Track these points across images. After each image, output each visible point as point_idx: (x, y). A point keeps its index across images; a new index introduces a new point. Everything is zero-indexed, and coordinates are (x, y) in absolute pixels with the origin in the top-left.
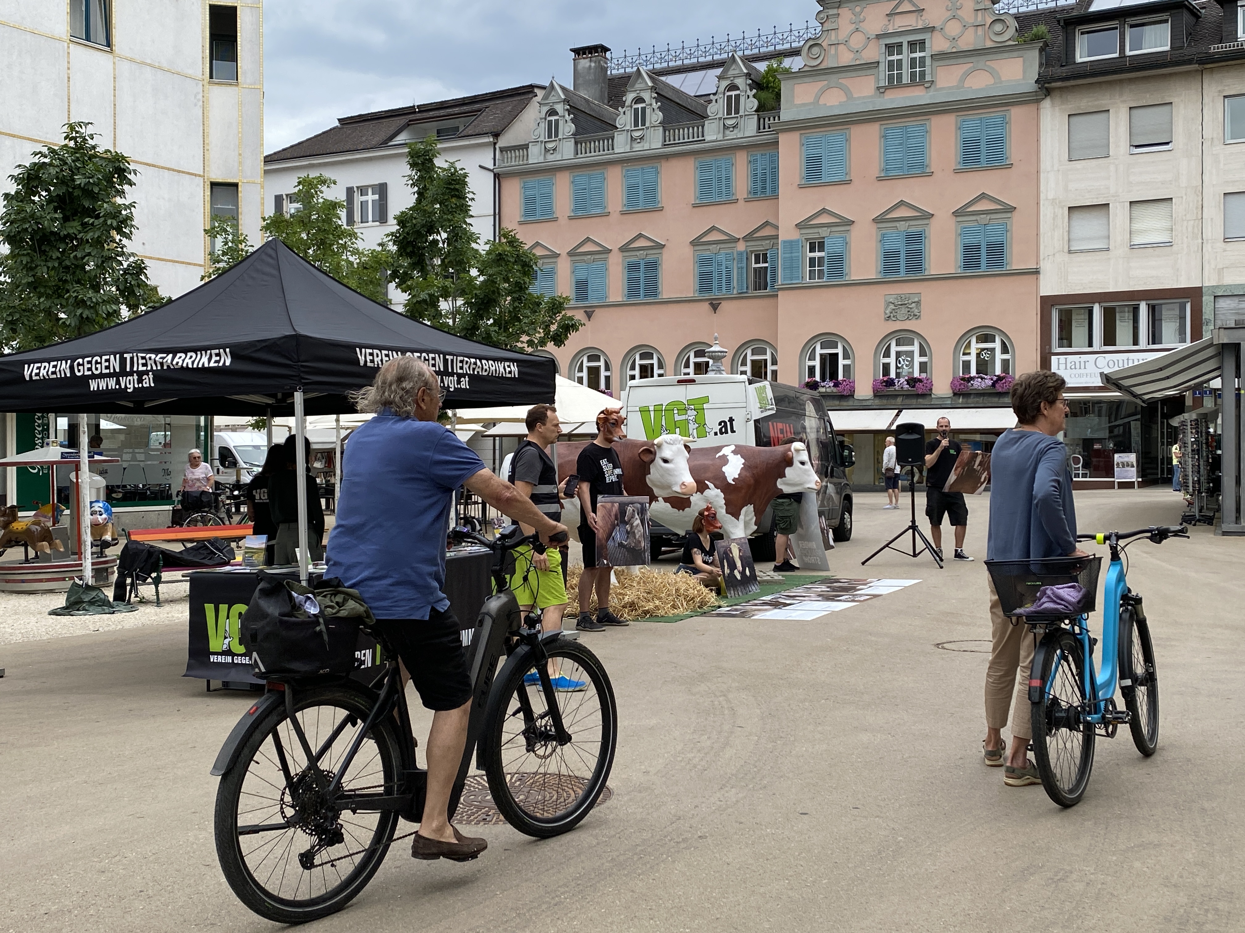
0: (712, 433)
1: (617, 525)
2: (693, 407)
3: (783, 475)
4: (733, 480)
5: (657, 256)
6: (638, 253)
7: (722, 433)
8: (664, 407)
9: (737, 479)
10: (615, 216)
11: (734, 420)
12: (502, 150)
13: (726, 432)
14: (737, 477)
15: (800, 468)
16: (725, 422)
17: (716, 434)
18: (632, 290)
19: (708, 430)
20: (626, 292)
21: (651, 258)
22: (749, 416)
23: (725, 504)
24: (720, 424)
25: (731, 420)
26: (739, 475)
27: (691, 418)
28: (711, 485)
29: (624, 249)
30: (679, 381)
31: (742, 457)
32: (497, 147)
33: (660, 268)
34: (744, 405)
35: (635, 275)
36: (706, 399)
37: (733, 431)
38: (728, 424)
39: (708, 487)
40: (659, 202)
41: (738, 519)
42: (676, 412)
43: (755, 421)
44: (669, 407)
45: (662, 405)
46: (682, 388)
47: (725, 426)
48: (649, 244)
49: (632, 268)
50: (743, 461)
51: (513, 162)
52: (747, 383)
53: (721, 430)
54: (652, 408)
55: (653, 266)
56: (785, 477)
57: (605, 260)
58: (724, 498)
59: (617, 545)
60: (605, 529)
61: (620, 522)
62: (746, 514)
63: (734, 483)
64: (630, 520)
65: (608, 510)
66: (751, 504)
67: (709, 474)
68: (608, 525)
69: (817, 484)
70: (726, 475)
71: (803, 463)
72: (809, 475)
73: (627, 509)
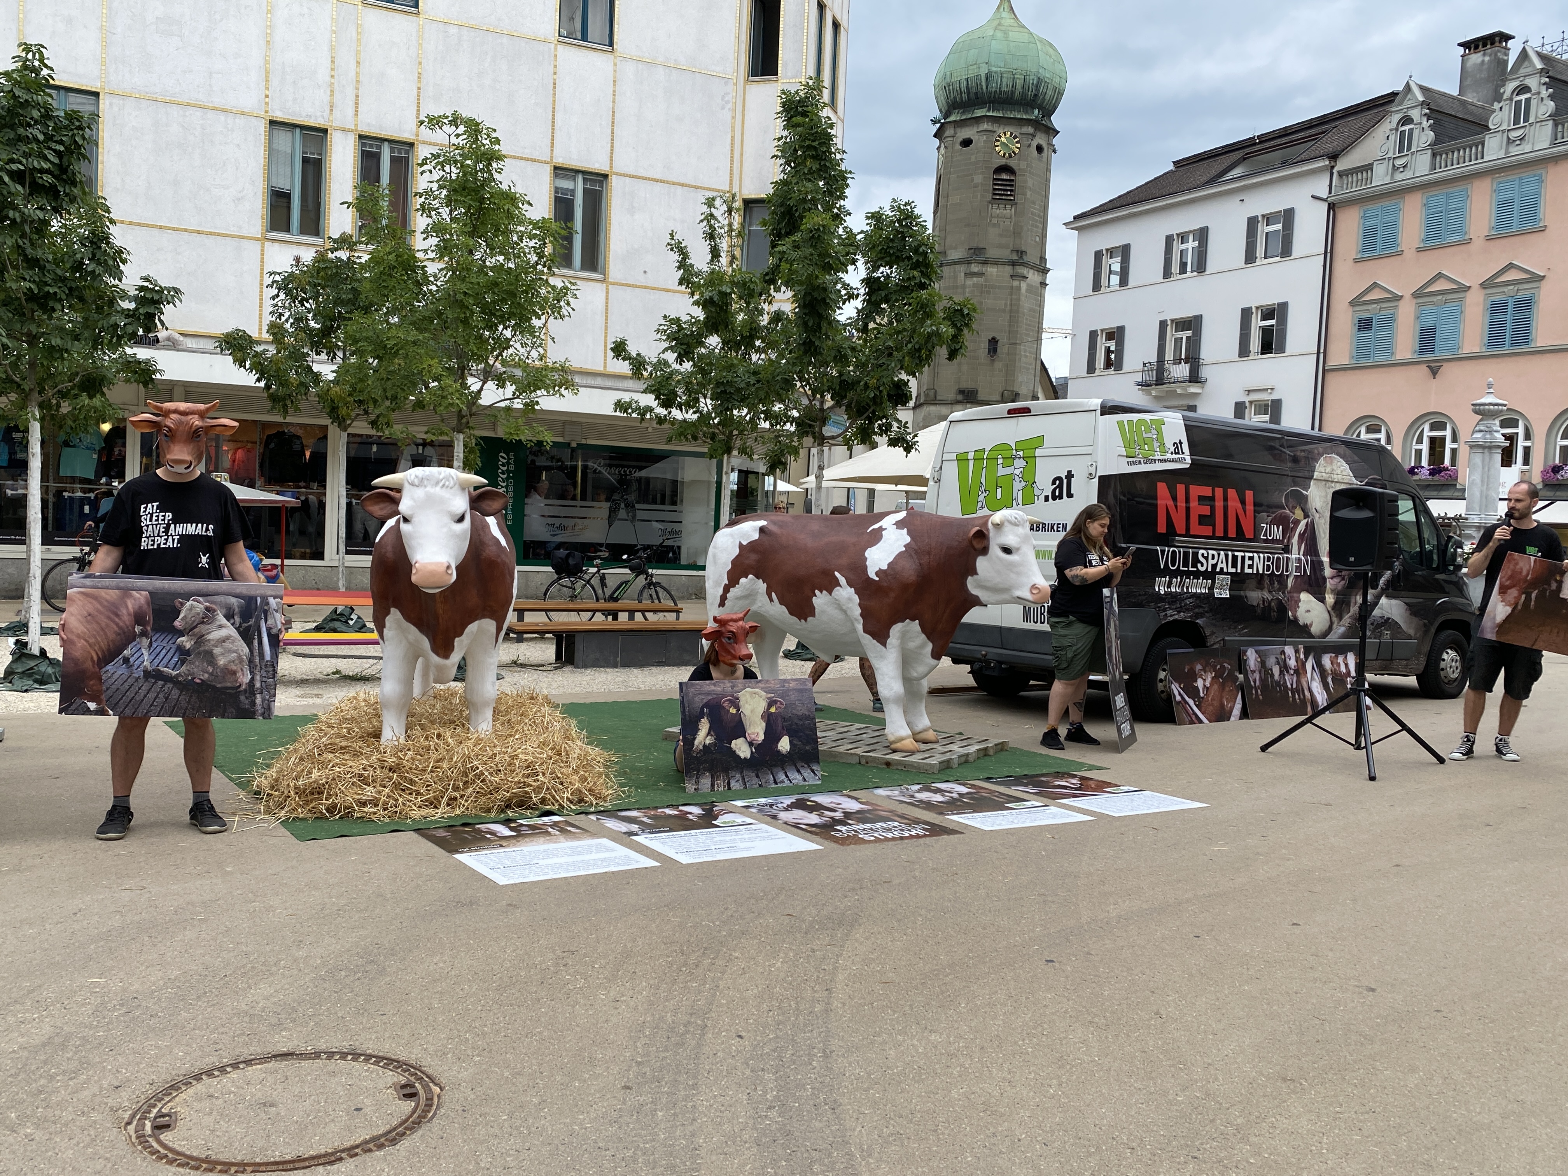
0: (1042, 498)
1: (143, 634)
2: (1021, 453)
3: (974, 572)
4: (877, 574)
5: (1533, 291)
6: (1506, 289)
7: (1054, 498)
8: (986, 453)
9: (885, 571)
10: (1478, 243)
11: (1073, 476)
12: (1341, 174)
13: (1061, 497)
14: (885, 567)
15: (1000, 559)
16: (1060, 479)
17: (1046, 499)
18: (1495, 337)
19: (1037, 492)
20: (1486, 341)
21: (1522, 295)
22: (1093, 470)
23: (861, 615)
24: (1054, 483)
25: (1070, 475)
26: (889, 565)
27: (1017, 472)
28: (842, 580)
29: (1486, 285)
30: (1010, 412)
31: (909, 533)
32: (1335, 171)
33: (1535, 309)
34: (1088, 450)
35: (1499, 317)
36: (1039, 441)
37: (1070, 495)
38: (1065, 481)
39: (838, 584)
40: (1540, 220)
41: (884, 644)
42: (1000, 461)
43: (1100, 476)
44: (994, 454)
45: (984, 450)
46: (1013, 423)
47: (1060, 487)
48: (1524, 276)
49: (1497, 308)
50: (908, 539)
51: (1353, 188)
52: (1099, 412)
53: (1054, 491)
54: (971, 456)
55: (1526, 306)
56: (976, 574)
57: (1461, 300)
58: (860, 605)
59: (139, 673)
60: (92, 640)
61: (153, 630)
62: (904, 637)
63: (877, 579)
64: (195, 627)
65: (106, 603)
66: (913, 620)
67: (844, 561)
68: (106, 634)
69: (1034, 592)
70: (867, 563)
71: (1007, 550)
72: (1018, 574)
73: (182, 604)
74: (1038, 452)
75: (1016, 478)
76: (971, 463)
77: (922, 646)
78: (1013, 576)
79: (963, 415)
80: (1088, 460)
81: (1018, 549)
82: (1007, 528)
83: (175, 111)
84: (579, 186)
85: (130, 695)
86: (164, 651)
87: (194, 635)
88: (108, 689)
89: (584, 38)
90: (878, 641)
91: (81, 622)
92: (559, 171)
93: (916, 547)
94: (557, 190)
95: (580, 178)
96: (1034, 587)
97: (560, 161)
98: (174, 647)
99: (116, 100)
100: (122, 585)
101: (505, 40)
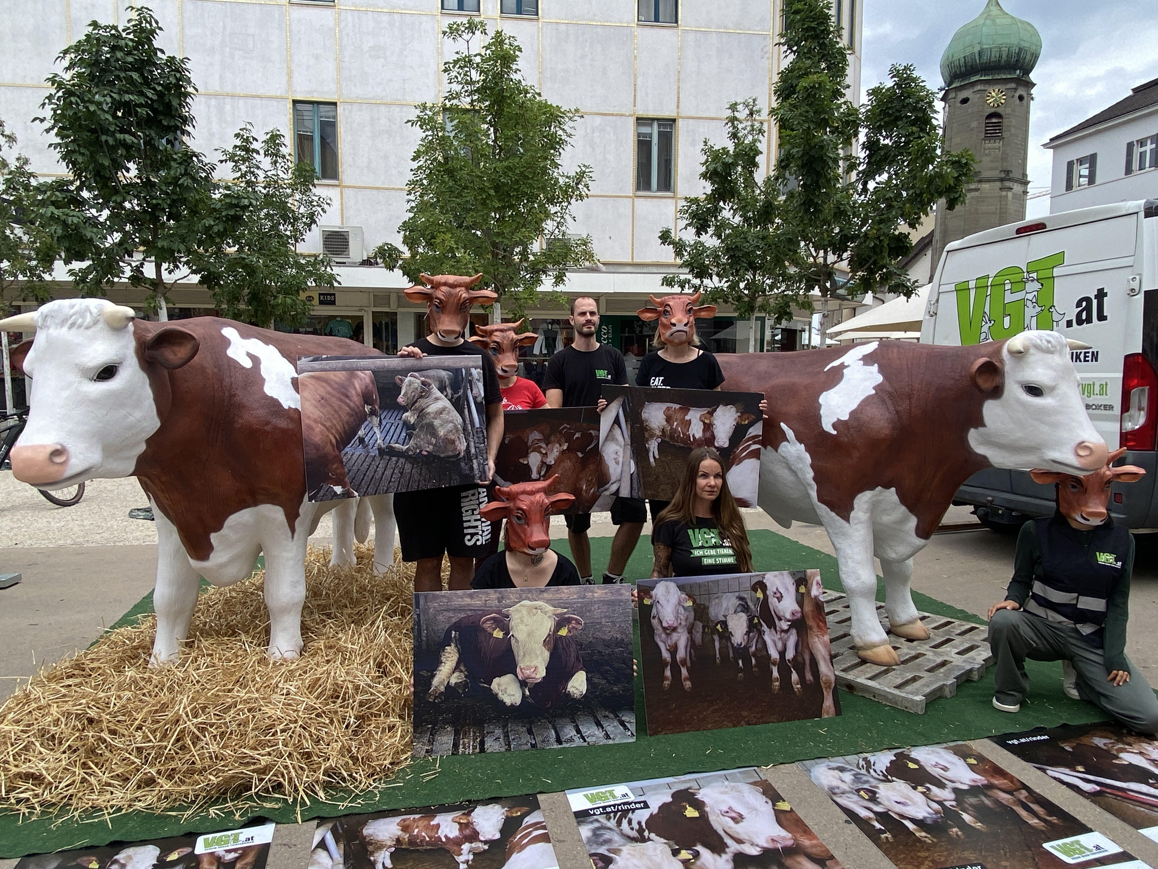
0: (1063, 323)
2: (1034, 275)
3: (978, 422)
4: (834, 426)
7: (1080, 322)
8: (990, 280)
9: (845, 423)
11: (1105, 295)
13: (1089, 320)
14: (845, 417)
15: (1023, 404)
16: (1088, 300)
17: (1069, 324)
19: (1056, 318)
22: (1135, 285)
23: (815, 479)
24: (1079, 304)
25: (1101, 294)
26: (852, 414)
27: (1030, 296)
28: (790, 433)
30: (1019, 231)
31: (881, 371)
34: (1128, 261)
36: (1059, 259)
37: (1102, 317)
38: (1095, 302)
39: (784, 438)
41: (847, 519)
42: (1008, 287)
43: (1145, 292)
44: (999, 280)
45: (988, 277)
46: (1023, 242)
47: (1088, 309)
50: (880, 379)
52: (1142, 214)
53: (1079, 315)
54: (972, 285)
56: (983, 425)
58: (812, 466)
62: (874, 508)
63: (835, 432)
66: (887, 486)
67: (793, 408)
69: (1082, 453)
70: (822, 412)
71: (1034, 391)
72: (1055, 426)
74: (1056, 272)
75: (1029, 303)
76: (973, 293)
77: (903, 521)
78: (1045, 429)
79: (961, 244)
80: (1128, 274)
81: (1052, 389)
82: (1034, 356)
83: (383, 109)
84: (655, 130)
89: (657, 20)
90: (838, 514)
92: (640, 121)
93: (890, 389)
94: (639, 135)
95: (655, 125)
96: (1081, 445)
97: (641, 113)
99: (347, 107)
101: (599, 30)
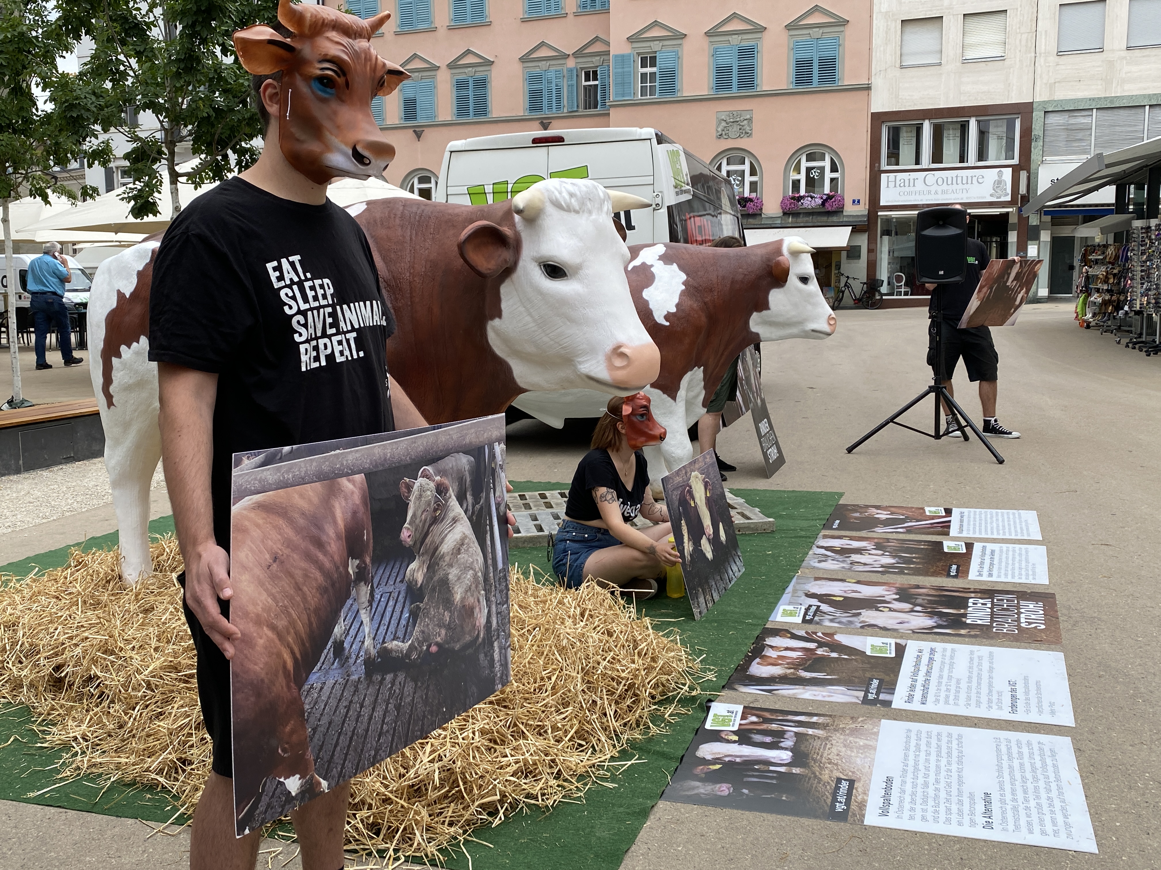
1: (362, 576)
3: (763, 305)
4: (667, 317)
5: (486, 73)
6: (466, 70)
9: (673, 314)
10: (442, 31)
14: (674, 310)
15: (800, 291)
18: (462, 109)
20: (455, 111)
21: (479, 75)
22: (659, 200)
26: (677, 306)
29: (452, 66)
30: (536, 141)
33: (488, 86)
34: (650, 180)
35: (464, 93)
36: (583, 172)
37: (630, 227)
40: (486, 16)
41: (674, 398)
43: (668, 207)
44: (520, 187)
45: (506, 183)
46: (541, 152)
48: (478, 60)
49: (461, 85)
50: (683, 277)
52: (654, 141)
55: (482, 84)
56: (768, 308)
57: (434, 77)
59: (358, 672)
60: (282, 623)
61: (373, 561)
62: (689, 386)
63: (667, 324)
64: (427, 534)
65: (301, 522)
66: (698, 367)
68: (304, 598)
69: (832, 322)
70: (651, 306)
71: (805, 280)
72: (815, 305)
73: (409, 488)
76: (490, 197)
77: (698, 395)
82: (804, 255)
85: (348, 728)
86: (391, 603)
87: (426, 552)
88: (315, 730)
90: (669, 396)
91: (261, 584)
98: (403, 587)
100: (325, 468)
